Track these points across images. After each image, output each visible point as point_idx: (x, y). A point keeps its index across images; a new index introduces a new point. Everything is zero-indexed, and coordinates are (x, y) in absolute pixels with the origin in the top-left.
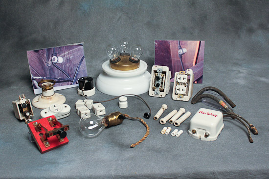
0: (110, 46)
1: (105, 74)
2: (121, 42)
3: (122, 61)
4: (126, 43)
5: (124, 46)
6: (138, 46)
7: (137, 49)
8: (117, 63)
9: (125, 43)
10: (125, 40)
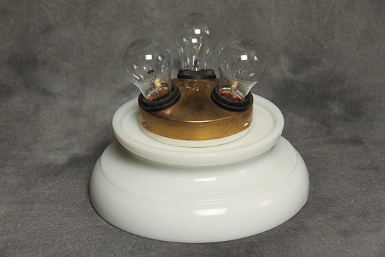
0: (140, 45)
1: (125, 154)
2: (182, 29)
3: (186, 103)
4: (203, 33)
5: (194, 41)
6: (247, 45)
7: (244, 58)
8: (168, 112)
9: (198, 32)
10: (196, 20)
